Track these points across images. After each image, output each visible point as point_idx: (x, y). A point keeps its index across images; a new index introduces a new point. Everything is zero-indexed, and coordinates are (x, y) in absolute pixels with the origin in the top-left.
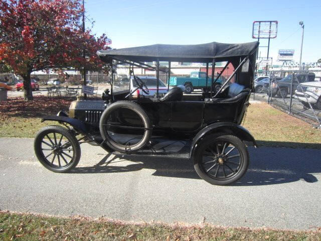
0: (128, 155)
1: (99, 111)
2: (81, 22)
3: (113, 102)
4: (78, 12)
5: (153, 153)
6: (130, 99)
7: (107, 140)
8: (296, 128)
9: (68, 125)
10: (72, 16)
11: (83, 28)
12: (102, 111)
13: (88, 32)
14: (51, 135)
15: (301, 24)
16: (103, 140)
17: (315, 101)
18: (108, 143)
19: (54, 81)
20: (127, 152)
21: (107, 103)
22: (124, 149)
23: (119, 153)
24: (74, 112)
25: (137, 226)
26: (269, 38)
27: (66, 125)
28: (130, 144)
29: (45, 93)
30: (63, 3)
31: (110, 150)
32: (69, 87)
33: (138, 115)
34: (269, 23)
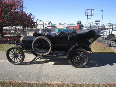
0: (43, 57)
1: (32, 40)
2: (22, 9)
3: (37, 37)
4: (21, 5)
5: (53, 56)
6: (44, 35)
7: (35, 51)
8: (99, 46)
9: (20, 46)
10: (19, 6)
11: (23, 11)
12: (33, 40)
13: (25, 12)
14: (12, 50)
15: (102, 11)
16: (33, 51)
17: (106, 37)
18: (35, 52)
19: (13, 31)
20: (43, 56)
21: (35, 37)
22: (42, 55)
23: (40, 56)
24: (22, 41)
25: (35, 84)
26: (91, 16)
27: (19, 46)
28: (44, 53)
29: (9, 35)
30: (15, 2)
31: (36, 55)
32: (18, 33)
33: (47, 42)
34: (91, 10)
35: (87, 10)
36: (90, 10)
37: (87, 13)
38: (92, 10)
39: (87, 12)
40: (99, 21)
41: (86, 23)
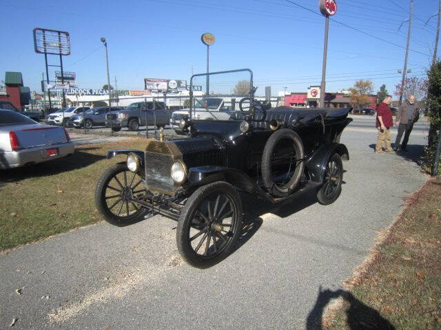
15: (103, 40)
26: (61, 55)
34: (57, 34)
35: (38, 31)
36: (51, 31)
37: (41, 44)
38: (59, 32)
39: (40, 37)
40: (73, 79)
41: (42, 82)
